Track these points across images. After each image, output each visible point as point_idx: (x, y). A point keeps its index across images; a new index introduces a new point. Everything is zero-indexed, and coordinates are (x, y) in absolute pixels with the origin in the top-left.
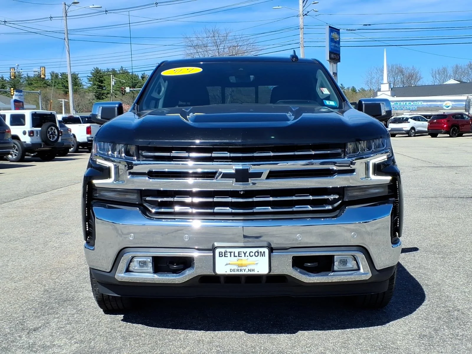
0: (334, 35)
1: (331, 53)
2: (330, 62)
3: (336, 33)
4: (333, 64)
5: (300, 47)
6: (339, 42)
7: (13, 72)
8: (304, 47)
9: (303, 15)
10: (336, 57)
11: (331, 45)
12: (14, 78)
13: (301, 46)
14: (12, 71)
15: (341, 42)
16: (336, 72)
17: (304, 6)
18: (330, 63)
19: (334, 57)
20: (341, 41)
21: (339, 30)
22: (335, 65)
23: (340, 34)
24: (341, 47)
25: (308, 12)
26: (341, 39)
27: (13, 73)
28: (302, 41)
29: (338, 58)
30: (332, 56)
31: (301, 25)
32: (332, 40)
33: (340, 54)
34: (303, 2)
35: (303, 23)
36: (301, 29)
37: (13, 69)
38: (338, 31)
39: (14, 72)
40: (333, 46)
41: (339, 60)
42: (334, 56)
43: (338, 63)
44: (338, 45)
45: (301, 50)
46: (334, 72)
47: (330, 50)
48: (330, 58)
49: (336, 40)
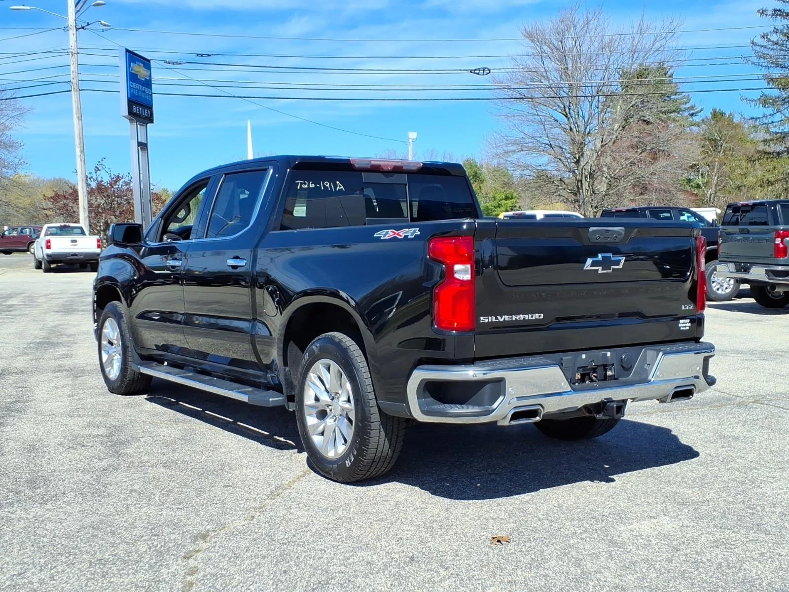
0: (139, 69)
1: (131, 103)
2: (130, 120)
3: (142, 65)
4: (139, 126)
5: (71, 91)
6: (148, 83)
8: (80, 90)
9: (76, 26)
10: (145, 113)
11: (131, 88)
13: (74, 88)
15: (153, 85)
16: (144, 141)
17: (78, 11)
18: (131, 123)
19: (139, 111)
20: (153, 82)
21: (149, 61)
22: (142, 127)
23: (152, 69)
24: (153, 95)
25: (88, 24)
26: (152, 80)
28: (75, 78)
29: (148, 114)
30: (135, 109)
31: (73, 48)
32: (132, 77)
33: (152, 107)
34: (76, 6)
35: (75, 43)
36: (73, 55)
38: (146, 63)
40: (136, 89)
41: (150, 119)
42: (139, 109)
43: (148, 125)
44: (147, 90)
45: (74, 95)
46: (140, 142)
47: (129, 96)
48: (131, 112)
49: (143, 80)
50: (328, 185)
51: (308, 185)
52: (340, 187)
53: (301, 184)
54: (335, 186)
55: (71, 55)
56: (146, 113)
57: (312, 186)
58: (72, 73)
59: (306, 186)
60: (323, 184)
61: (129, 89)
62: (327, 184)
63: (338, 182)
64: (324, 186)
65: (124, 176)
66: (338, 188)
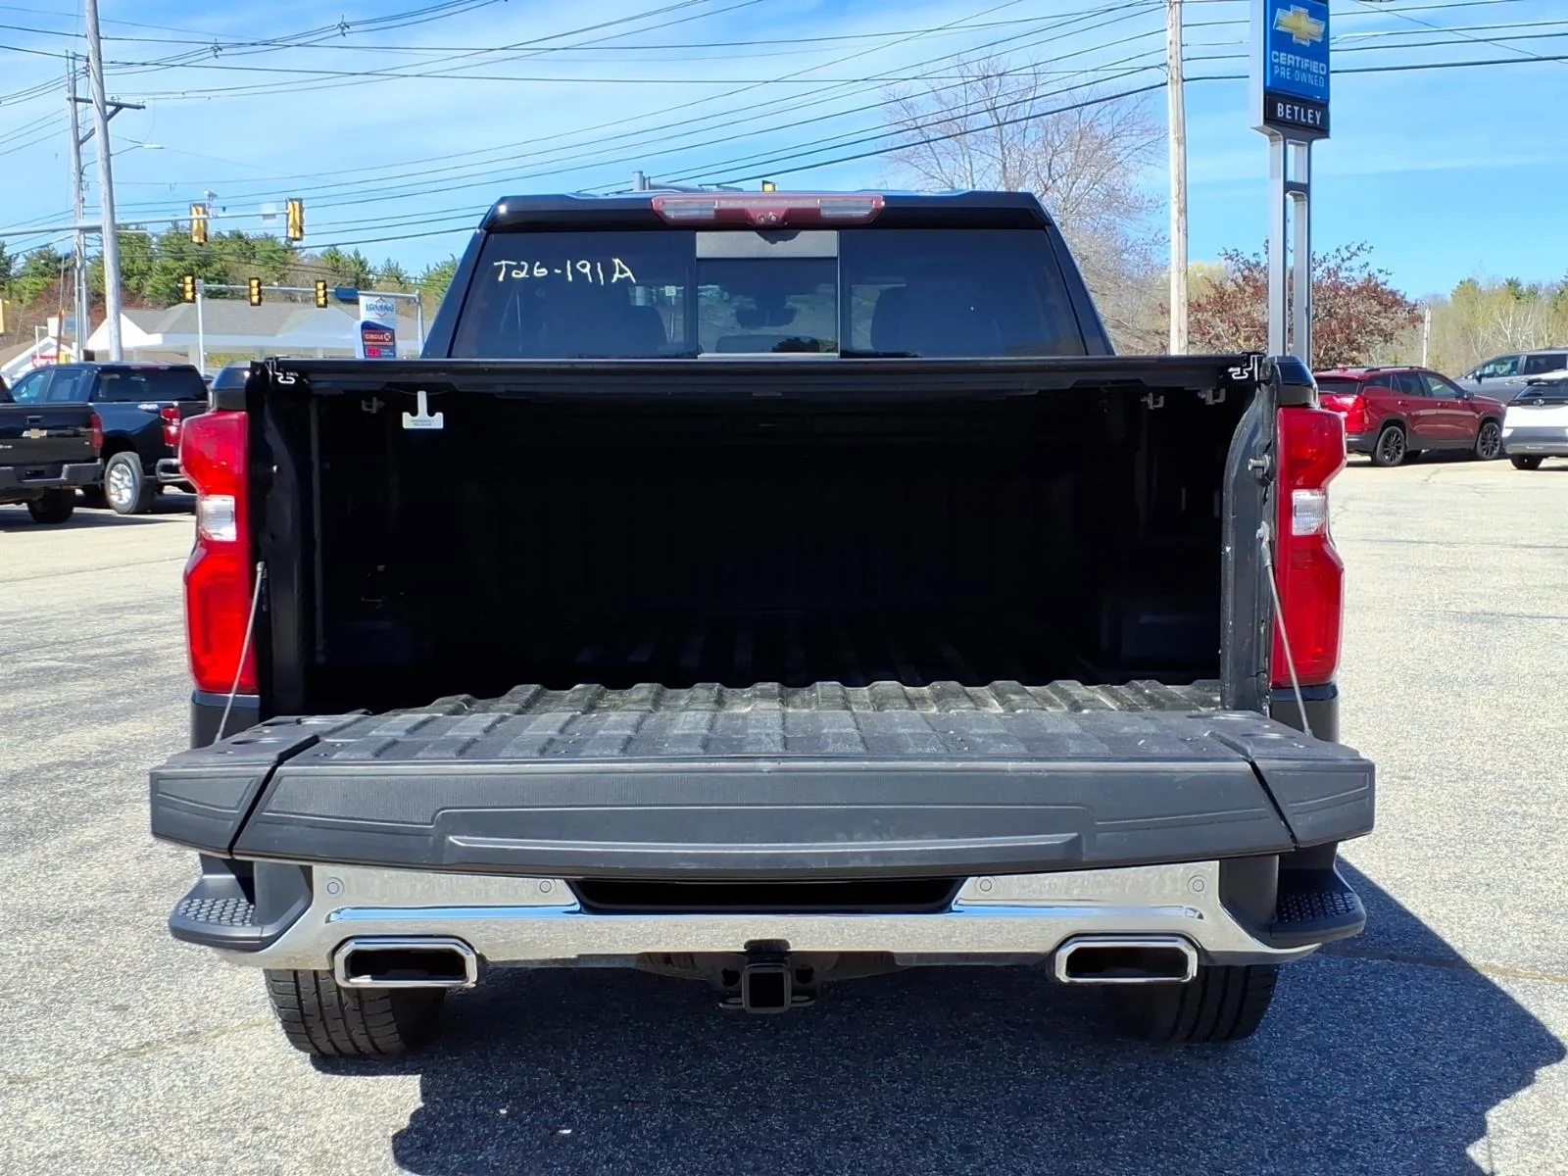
0: (1297, 21)
1: (1273, 97)
2: (1271, 135)
3: (1304, 10)
4: (1289, 146)
5: (1165, 84)
6: (1320, 51)
7: (198, 219)
8: (1184, 80)
10: (1306, 117)
11: (1273, 64)
12: (202, 241)
13: (1172, 78)
14: (195, 215)
15: (1331, 54)
16: (1301, 179)
18: (1271, 141)
19: (1291, 114)
20: (1331, 47)
22: (1300, 149)
23: (1331, 18)
26: (1331, 41)
27: (199, 225)
28: (1174, 57)
29: (1314, 119)
30: (1282, 111)
32: (1279, 41)
33: (1328, 101)
36: (1171, 7)
37: (200, 209)
38: (1318, 5)
39: (201, 221)
40: (1286, 66)
41: (1320, 130)
42: (1291, 109)
43: (1315, 142)
44: (1315, 66)
45: (1171, 93)
46: (1289, 182)
47: (1268, 84)
48: (1270, 118)
49: (1308, 44)
50: (587, 270)
51: (530, 271)
52: (622, 271)
53: (509, 269)
54: (609, 270)
55: (1168, 8)
56: (1310, 116)
57: (540, 272)
58: (1168, 46)
59: (523, 275)
60: (573, 266)
61: (1269, 66)
62: (584, 266)
63: (617, 261)
64: (574, 271)
65: (1329, 257)
66: (616, 276)
